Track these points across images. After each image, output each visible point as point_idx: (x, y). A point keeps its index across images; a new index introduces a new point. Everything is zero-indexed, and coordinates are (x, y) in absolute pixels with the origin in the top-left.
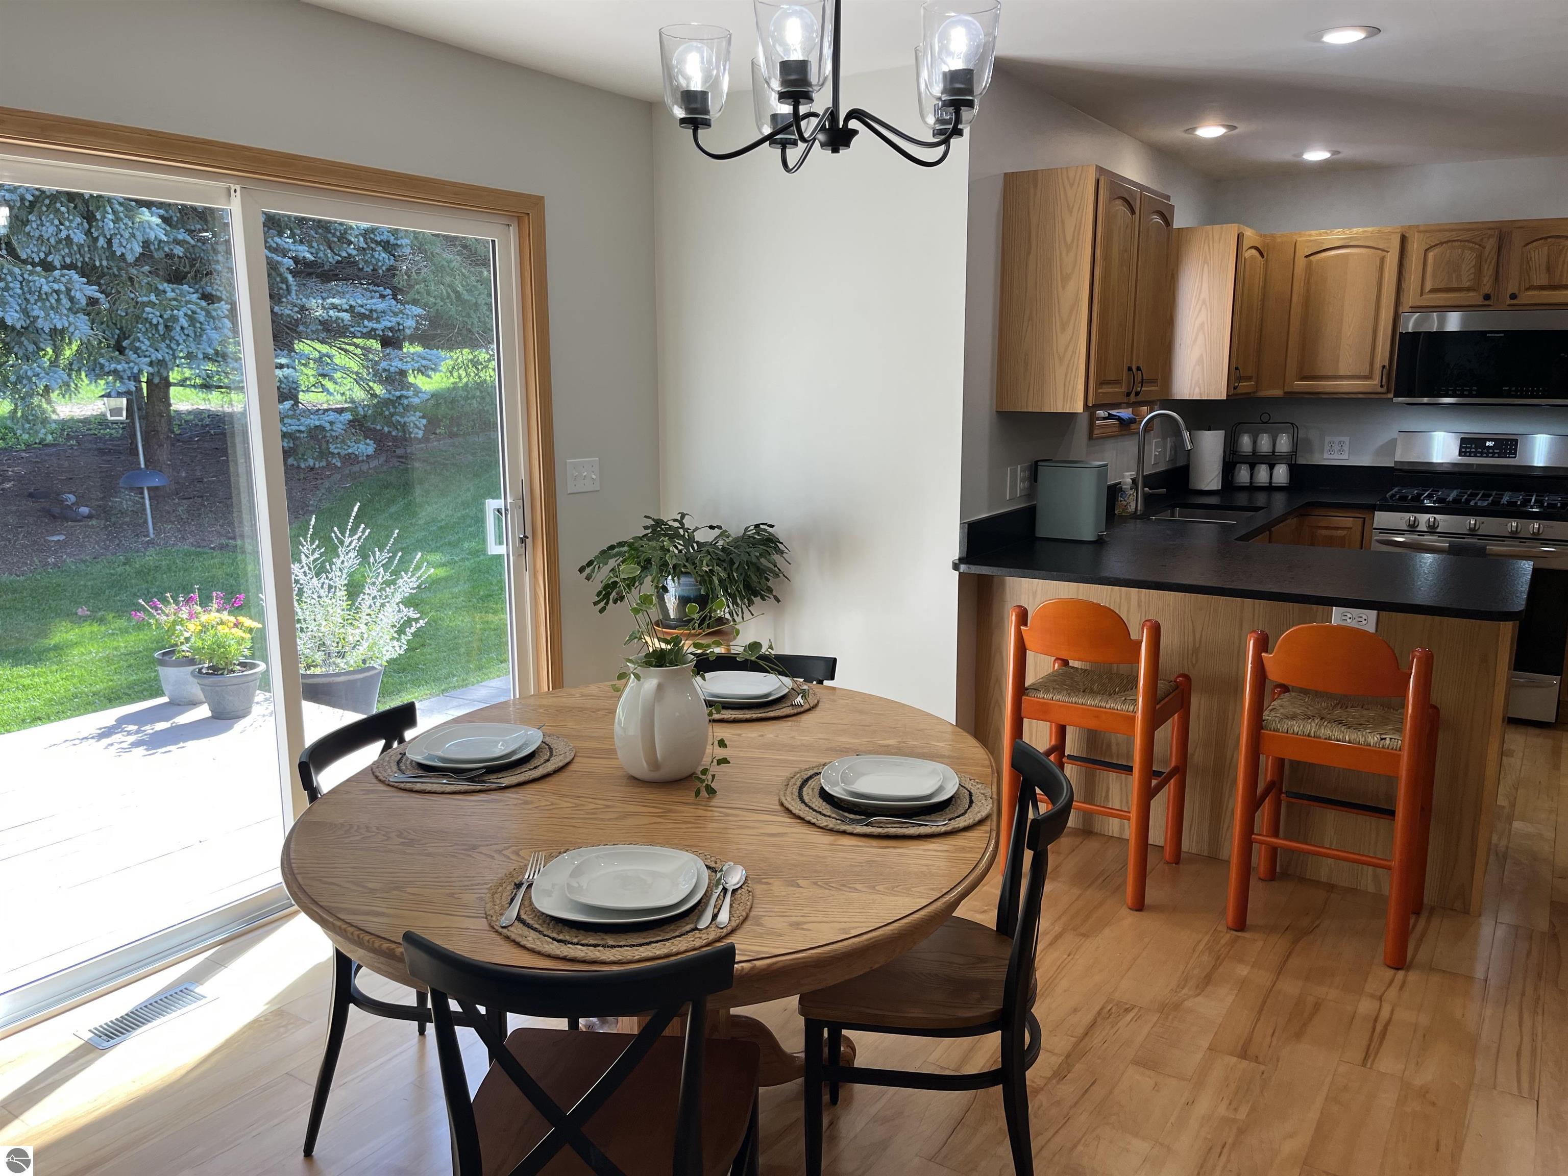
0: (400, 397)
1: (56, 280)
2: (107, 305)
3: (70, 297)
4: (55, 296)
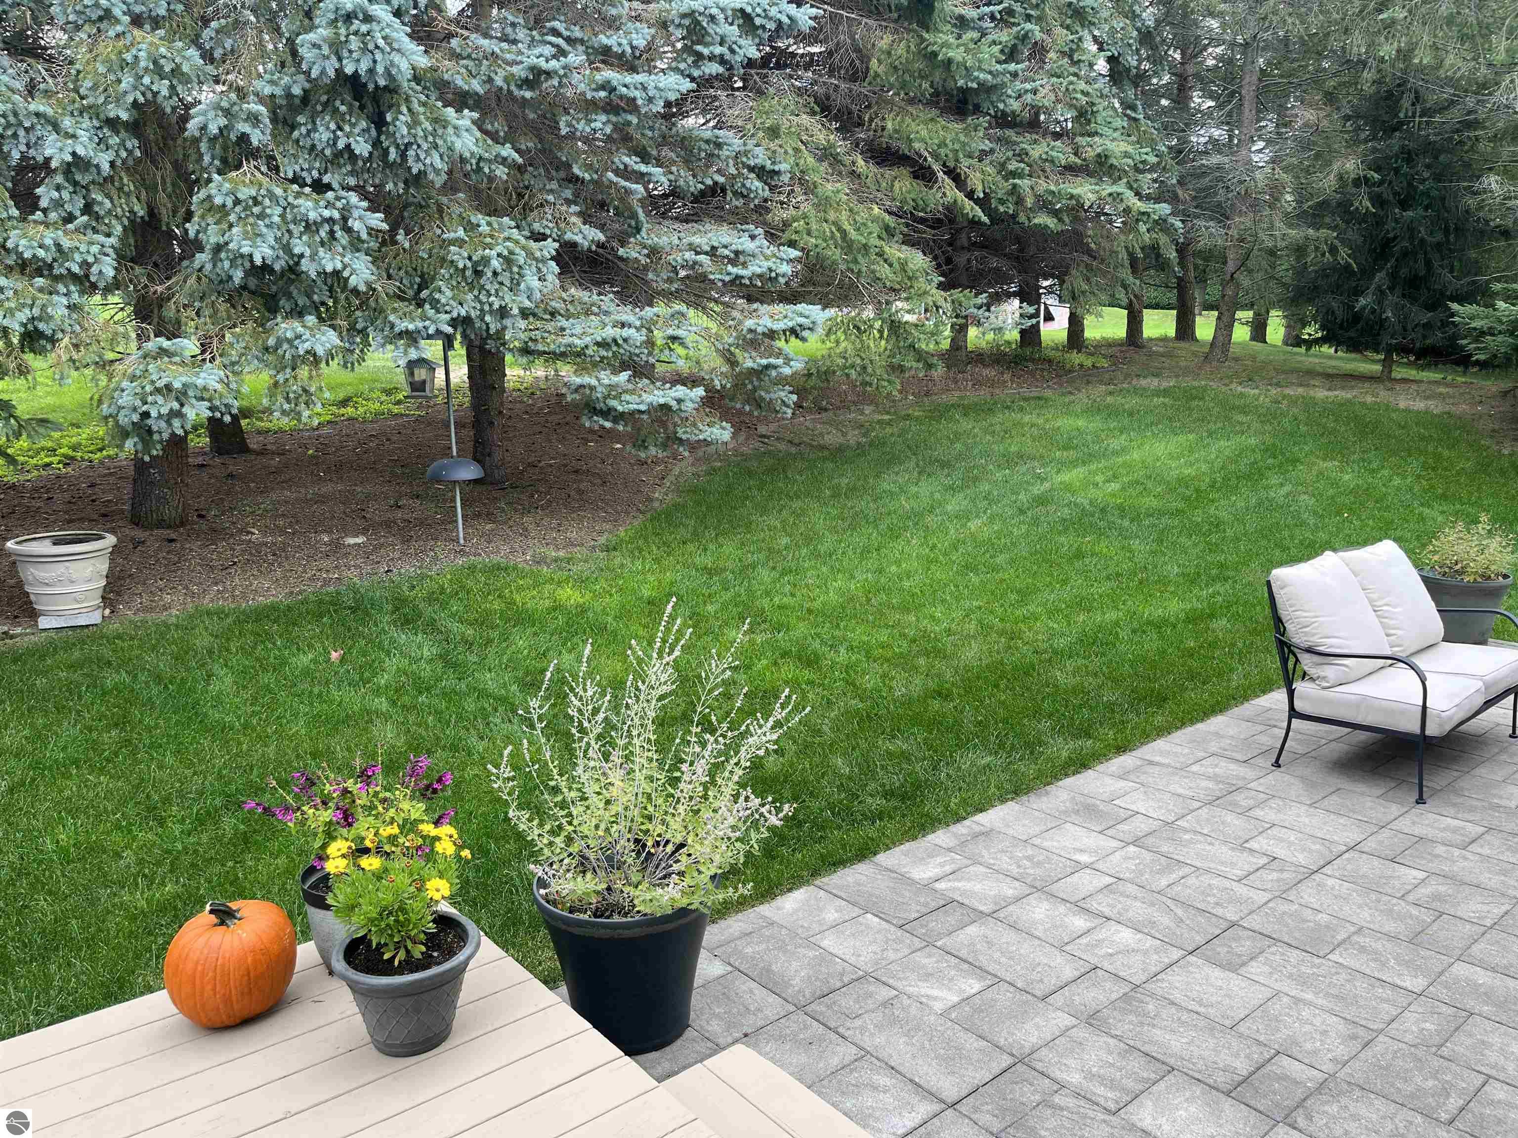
0: (767, 367)
1: (329, 205)
2: (407, 245)
3: (348, 230)
4: (327, 227)
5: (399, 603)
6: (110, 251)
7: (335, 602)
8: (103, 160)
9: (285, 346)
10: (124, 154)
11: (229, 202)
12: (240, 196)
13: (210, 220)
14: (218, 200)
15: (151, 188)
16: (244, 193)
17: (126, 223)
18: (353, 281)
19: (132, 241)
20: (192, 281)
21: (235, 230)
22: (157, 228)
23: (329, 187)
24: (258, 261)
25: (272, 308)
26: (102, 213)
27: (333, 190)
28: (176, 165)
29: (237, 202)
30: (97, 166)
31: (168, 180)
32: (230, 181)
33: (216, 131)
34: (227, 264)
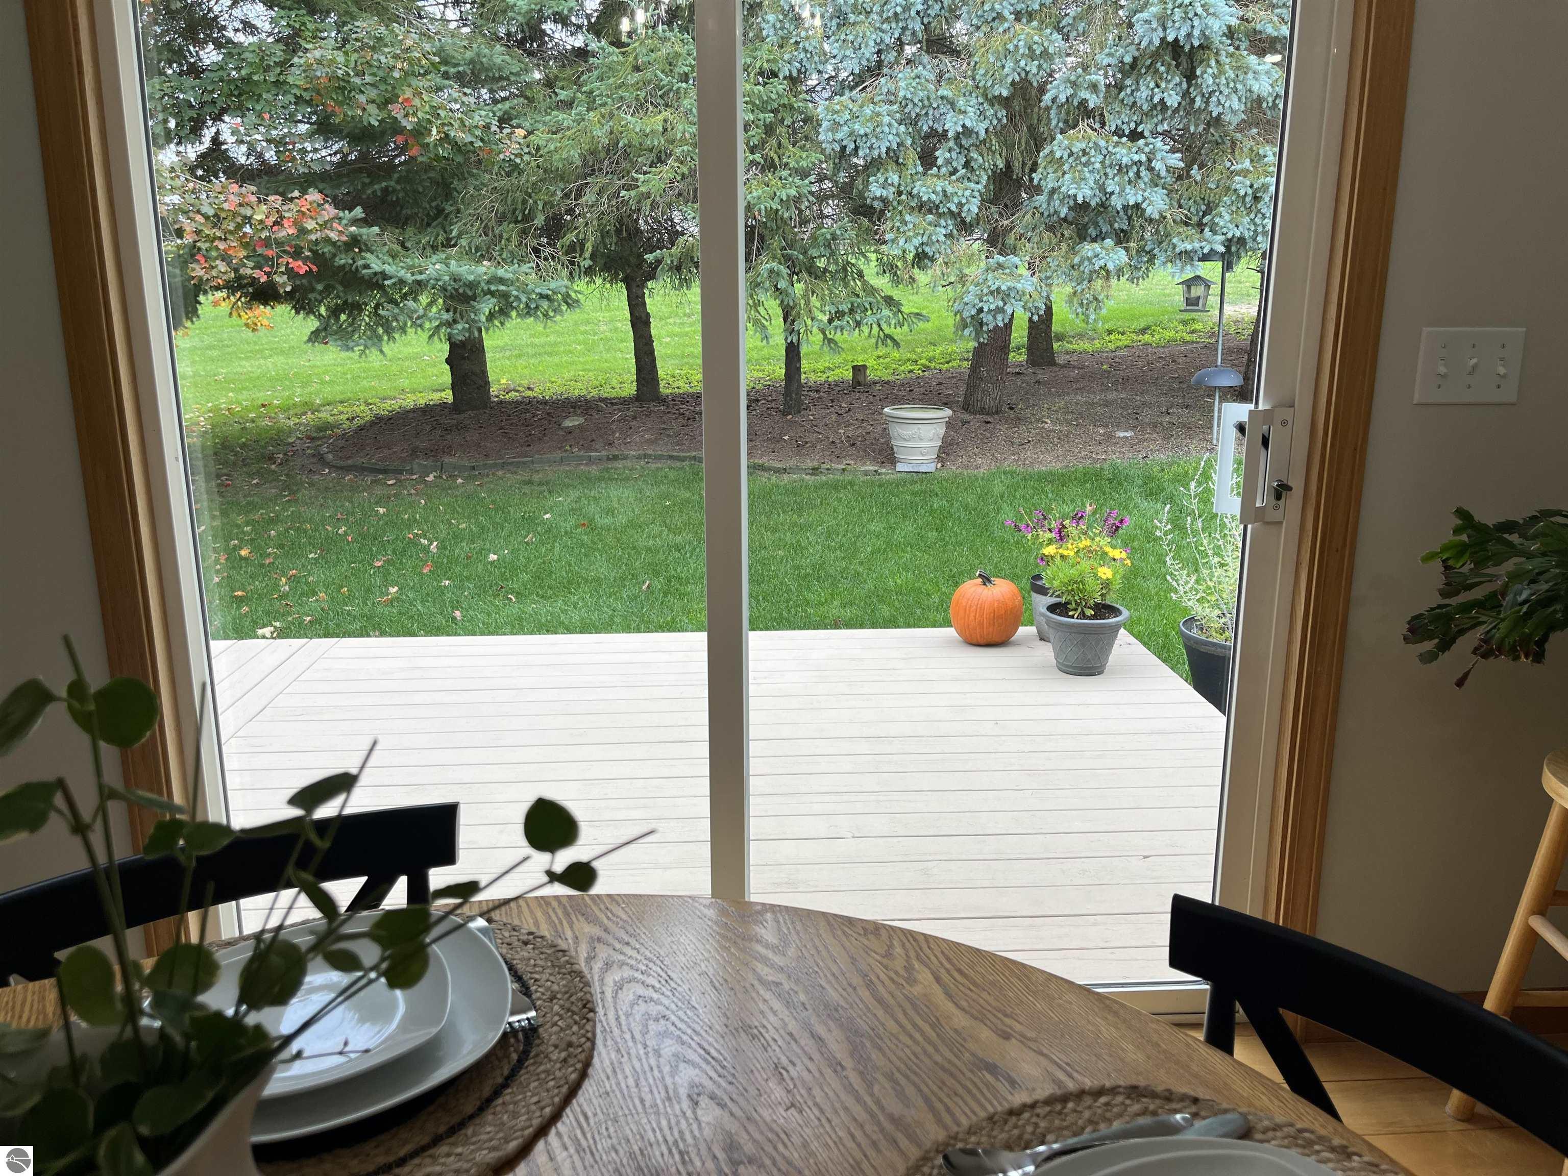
1: (1139, 150)
2: (1199, 178)
3: (1151, 169)
4: (1135, 169)
5: (1148, 479)
6: (977, 194)
7: (1098, 475)
8: (981, 128)
9: (1086, 263)
10: (995, 122)
11: (1065, 156)
12: (1074, 150)
13: (1050, 170)
14: (1058, 155)
15: (1010, 147)
16: (1078, 147)
17: (990, 173)
18: (1149, 211)
19: (992, 187)
20: (1028, 217)
21: (1067, 176)
22: (1011, 178)
23: (1141, 135)
24: (1080, 200)
25: (1082, 236)
26: (976, 167)
27: (1144, 137)
28: (1031, 128)
29: (1071, 154)
30: (977, 133)
31: (1023, 141)
32: (1068, 138)
33: (1064, 100)
34: (1057, 203)
